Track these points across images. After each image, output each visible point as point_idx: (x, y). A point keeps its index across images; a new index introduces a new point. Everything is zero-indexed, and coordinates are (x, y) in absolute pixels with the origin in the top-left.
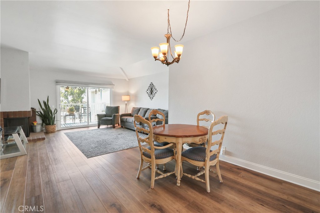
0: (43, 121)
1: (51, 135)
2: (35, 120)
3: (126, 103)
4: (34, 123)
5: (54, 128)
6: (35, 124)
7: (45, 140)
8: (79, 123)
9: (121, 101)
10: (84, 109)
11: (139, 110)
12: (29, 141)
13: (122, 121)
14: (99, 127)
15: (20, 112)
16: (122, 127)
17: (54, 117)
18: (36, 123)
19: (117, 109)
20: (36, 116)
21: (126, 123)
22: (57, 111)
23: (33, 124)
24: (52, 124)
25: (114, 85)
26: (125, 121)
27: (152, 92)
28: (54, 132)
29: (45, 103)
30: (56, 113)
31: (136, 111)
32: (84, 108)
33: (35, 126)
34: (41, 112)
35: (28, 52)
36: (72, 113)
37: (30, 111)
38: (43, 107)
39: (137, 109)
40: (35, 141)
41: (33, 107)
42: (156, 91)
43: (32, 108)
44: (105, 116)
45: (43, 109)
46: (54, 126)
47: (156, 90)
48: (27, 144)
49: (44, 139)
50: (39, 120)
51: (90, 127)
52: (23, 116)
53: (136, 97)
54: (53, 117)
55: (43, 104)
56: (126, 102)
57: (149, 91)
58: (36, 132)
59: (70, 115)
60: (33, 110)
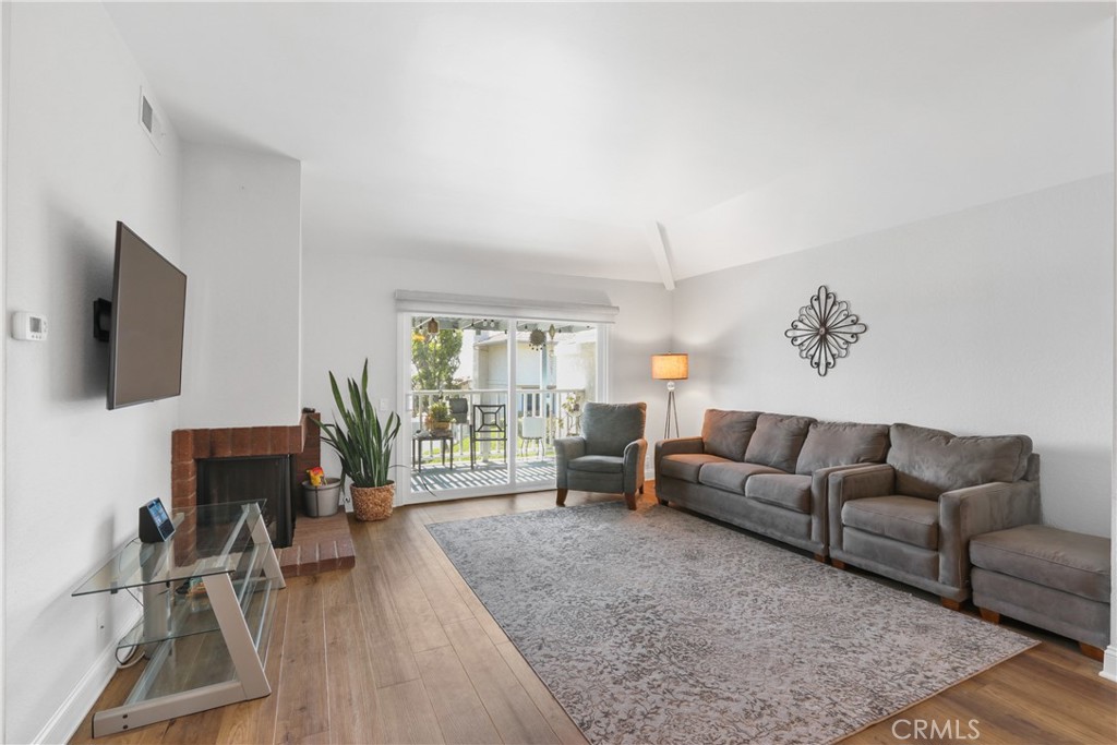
0: (347, 468)
1: (375, 534)
2: (316, 465)
3: (670, 389)
4: (312, 474)
5: (384, 500)
6: (317, 480)
7: (353, 570)
8: (466, 472)
9: (647, 378)
10: (483, 414)
11: (751, 422)
12: (288, 570)
13: (666, 475)
14: (560, 502)
15: (259, 433)
16: (664, 503)
17: (388, 453)
18: (321, 475)
19: (634, 417)
20: (319, 445)
21: (698, 487)
22: (399, 424)
23: (308, 478)
24: (380, 484)
25: (618, 308)
26: (689, 475)
27: (827, 332)
28: (386, 518)
29: (353, 388)
30: (396, 431)
31: (730, 426)
32: (484, 409)
33: (316, 490)
34: (339, 431)
35: (299, 161)
36: (443, 430)
37: (300, 427)
38: (349, 406)
39: (735, 417)
40: (311, 572)
41: (311, 407)
42: (855, 329)
43: (306, 411)
44: (586, 447)
45: (346, 416)
46: (388, 490)
47: (854, 323)
48: (280, 589)
49: (348, 562)
50: (330, 462)
51: (519, 497)
52: (269, 453)
53: (715, 363)
54: (384, 450)
55: (349, 393)
56: (670, 383)
57: (803, 332)
58: (318, 517)
59: (434, 437)
60: (311, 416)
